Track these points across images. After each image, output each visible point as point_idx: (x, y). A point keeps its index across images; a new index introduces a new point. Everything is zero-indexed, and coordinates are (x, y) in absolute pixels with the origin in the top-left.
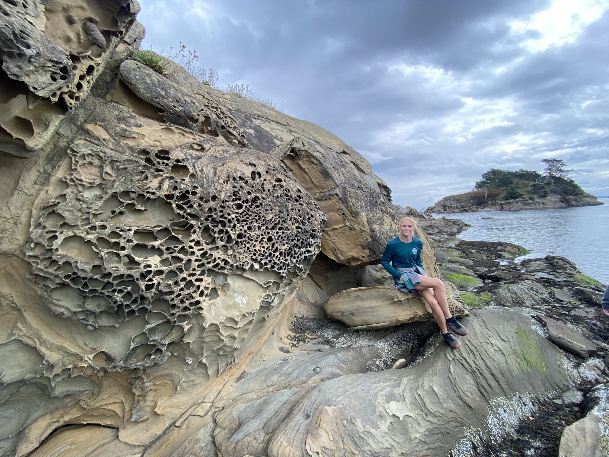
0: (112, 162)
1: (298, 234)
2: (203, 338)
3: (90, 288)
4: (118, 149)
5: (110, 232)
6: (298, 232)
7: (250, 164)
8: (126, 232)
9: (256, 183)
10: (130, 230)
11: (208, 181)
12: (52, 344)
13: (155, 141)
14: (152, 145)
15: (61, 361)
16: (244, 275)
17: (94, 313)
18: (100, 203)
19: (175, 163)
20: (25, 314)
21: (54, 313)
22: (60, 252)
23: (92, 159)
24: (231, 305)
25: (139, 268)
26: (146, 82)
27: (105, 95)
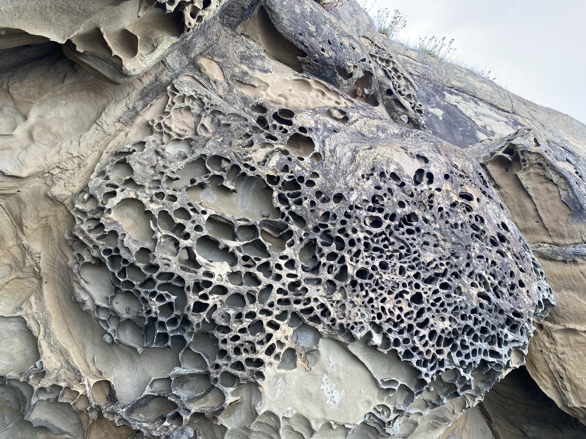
0: (215, 112)
1: (480, 310)
2: (248, 429)
3: (127, 278)
4: (229, 97)
5: (179, 207)
6: (481, 305)
7: (418, 156)
8: (198, 213)
9: (419, 190)
10: (204, 212)
11: (337, 169)
12: (56, 342)
13: (280, 95)
14: (274, 100)
15: (56, 371)
16: (350, 347)
17: (119, 318)
18: (181, 164)
19: (297, 131)
20: (45, 287)
21: (75, 299)
22: (112, 215)
23: (192, 104)
24: (311, 394)
25: (196, 273)
26: (294, 12)
27: (236, 26)
